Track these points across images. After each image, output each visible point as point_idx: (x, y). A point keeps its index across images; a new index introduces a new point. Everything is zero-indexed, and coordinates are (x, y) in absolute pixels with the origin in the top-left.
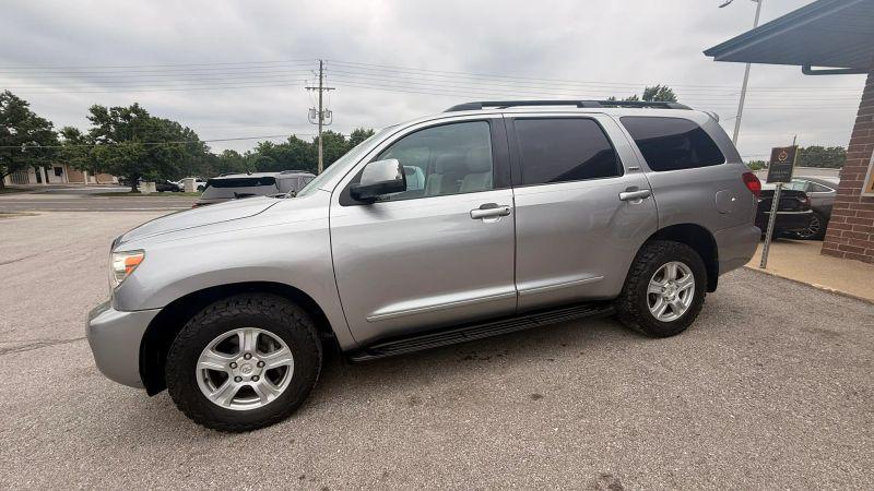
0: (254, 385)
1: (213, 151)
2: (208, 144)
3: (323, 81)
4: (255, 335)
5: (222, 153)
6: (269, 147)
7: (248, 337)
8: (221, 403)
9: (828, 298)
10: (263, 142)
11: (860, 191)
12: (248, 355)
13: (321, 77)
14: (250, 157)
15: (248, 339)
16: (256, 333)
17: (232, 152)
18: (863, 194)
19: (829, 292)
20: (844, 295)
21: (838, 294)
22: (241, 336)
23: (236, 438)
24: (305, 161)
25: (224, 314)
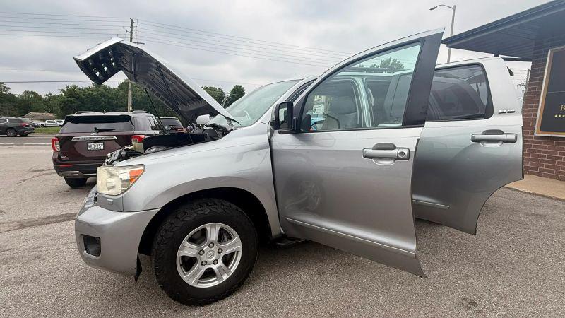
0: (215, 267)
1: (12, 92)
2: (7, 85)
3: (133, 36)
4: (218, 228)
5: (21, 94)
6: (74, 90)
7: (214, 230)
8: (192, 282)
9: (530, 197)
10: (70, 85)
11: (533, 133)
12: (211, 245)
13: (131, 32)
14: (51, 98)
15: (213, 231)
16: (218, 226)
17: (32, 93)
18: (536, 134)
19: (529, 193)
20: (537, 195)
21: (533, 194)
22: (209, 229)
23: (202, 309)
24: (109, 103)
25: (200, 212)
